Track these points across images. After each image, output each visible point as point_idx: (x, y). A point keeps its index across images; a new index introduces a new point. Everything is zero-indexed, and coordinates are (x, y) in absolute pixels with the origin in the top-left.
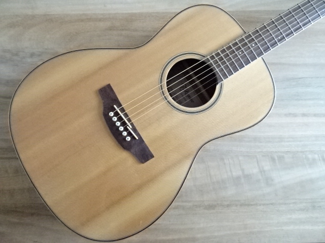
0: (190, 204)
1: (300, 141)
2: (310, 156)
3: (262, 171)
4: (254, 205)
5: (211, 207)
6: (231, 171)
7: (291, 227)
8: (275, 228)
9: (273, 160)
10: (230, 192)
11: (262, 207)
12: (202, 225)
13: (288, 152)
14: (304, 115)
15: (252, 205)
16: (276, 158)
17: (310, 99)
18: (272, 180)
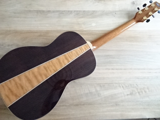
0: (68, 104)
1: (111, 79)
2: (115, 85)
3: (97, 91)
4: (93, 104)
5: (77, 105)
6: (85, 91)
7: (108, 113)
8: (102, 113)
9: (101, 86)
10: (84, 99)
11: (97, 105)
12: (73, 113)
13: (106, 83)
14: (112, 69)
15: (92, 104)
16: (102, 86)
17: (114, 63)
18: (100, 94)
